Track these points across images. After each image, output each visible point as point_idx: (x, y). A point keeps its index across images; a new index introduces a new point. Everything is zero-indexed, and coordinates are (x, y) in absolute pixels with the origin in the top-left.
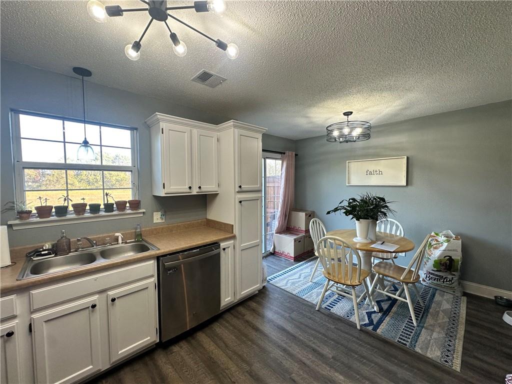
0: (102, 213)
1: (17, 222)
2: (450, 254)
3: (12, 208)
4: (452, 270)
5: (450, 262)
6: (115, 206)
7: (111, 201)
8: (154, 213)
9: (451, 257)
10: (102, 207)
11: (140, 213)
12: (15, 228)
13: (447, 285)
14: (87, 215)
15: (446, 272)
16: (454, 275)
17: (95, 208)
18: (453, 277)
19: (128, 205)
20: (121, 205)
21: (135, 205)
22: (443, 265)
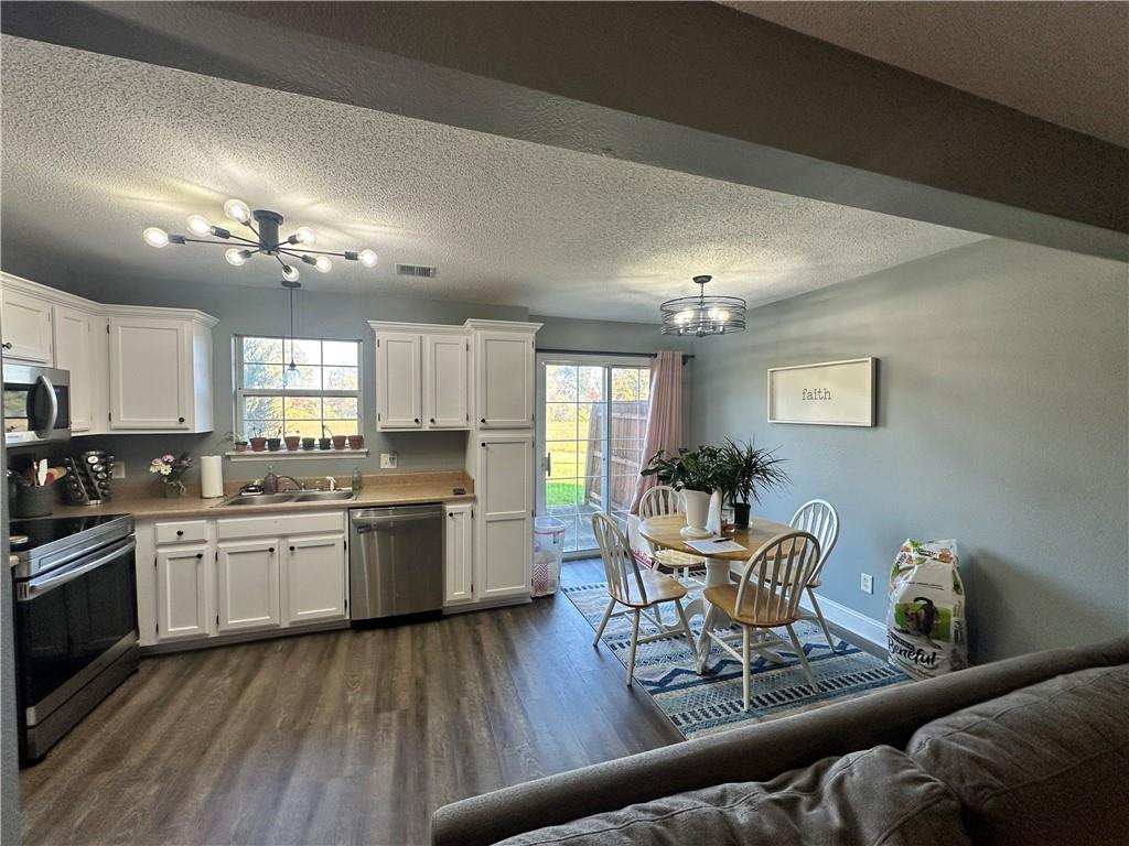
0: (317, 450)
1: (234, 453)
2: (928, 593)
3: (231, 439)
4: (931, 634)
5: (926, 612)
6: (332, 442)
7: (328, 436)
8: (383, 455)
9: (930, 602)
10: (317, 442)
11: (362, 453)
12: (233, 460)
13: (925, 671)
14: (299, 451)
15: (919, 636)
16: (939, 647)
17: (309, 444)
18: (937, 651)
19: (347, 441)
20: (340, 441)
21: (357, 442)
22: (912, 619)
